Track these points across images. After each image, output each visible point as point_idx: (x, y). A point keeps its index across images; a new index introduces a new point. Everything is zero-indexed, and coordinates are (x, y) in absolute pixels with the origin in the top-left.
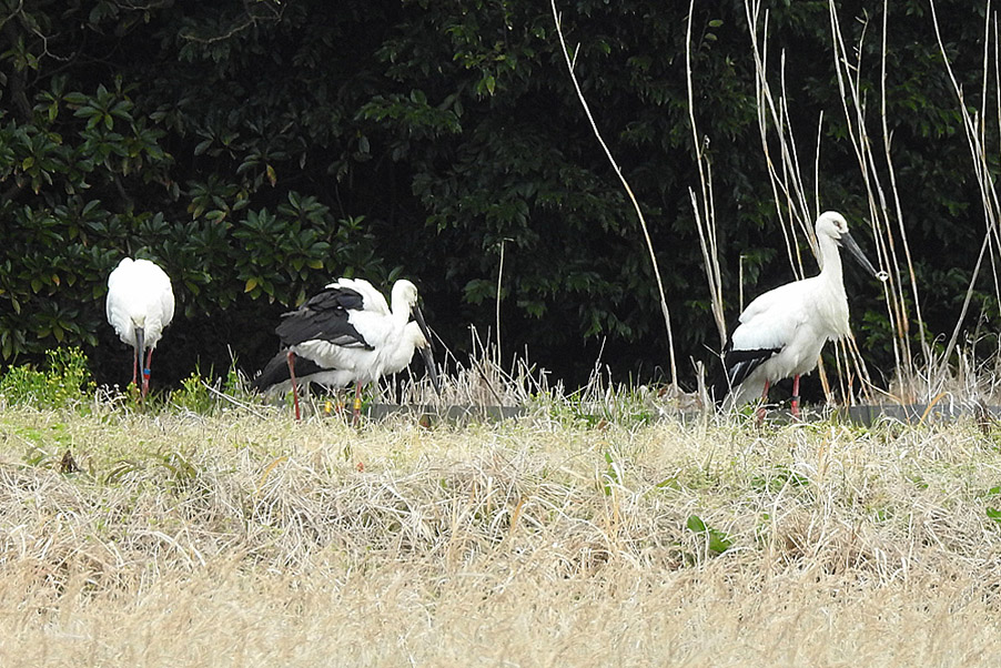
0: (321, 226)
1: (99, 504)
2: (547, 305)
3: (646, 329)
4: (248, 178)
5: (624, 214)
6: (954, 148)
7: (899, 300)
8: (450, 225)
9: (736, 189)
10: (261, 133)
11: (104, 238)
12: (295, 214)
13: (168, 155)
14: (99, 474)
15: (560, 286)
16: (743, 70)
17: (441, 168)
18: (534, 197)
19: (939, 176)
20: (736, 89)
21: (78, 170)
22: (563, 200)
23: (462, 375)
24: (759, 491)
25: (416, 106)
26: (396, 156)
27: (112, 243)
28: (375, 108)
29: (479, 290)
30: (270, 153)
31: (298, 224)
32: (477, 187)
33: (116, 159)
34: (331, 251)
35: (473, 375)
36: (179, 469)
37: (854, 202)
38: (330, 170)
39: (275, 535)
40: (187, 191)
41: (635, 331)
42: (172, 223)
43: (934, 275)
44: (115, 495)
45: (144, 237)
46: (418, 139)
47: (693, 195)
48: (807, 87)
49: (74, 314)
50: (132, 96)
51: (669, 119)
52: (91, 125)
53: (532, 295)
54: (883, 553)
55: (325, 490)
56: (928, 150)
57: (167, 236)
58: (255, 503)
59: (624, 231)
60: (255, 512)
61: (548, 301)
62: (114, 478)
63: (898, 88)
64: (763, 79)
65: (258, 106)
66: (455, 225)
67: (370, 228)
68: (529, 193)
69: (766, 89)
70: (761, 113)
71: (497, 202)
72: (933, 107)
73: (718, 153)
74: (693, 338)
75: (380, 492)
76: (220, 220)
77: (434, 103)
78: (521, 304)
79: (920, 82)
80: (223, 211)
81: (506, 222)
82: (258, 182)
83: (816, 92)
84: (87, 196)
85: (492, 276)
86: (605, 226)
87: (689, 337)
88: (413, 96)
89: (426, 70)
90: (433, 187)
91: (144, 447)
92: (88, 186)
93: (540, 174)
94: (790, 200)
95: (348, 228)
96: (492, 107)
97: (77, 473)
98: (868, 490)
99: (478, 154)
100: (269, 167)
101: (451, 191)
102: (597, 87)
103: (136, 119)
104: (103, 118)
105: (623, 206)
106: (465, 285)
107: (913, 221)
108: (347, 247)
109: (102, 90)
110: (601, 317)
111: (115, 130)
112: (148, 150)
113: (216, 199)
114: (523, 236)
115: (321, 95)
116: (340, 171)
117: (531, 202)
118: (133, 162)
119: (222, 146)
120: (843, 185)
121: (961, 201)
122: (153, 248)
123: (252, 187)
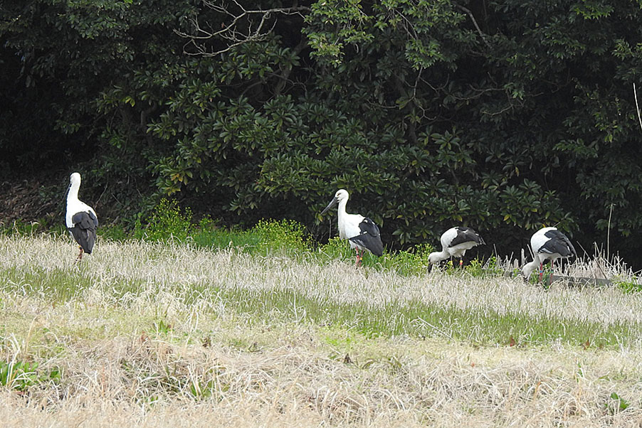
0: (537, 194)
1: (359, 377)
2: (631, 231)
4: (507, 172)
8: (591, 196)
10: (514, 153)
11: (446, 195)
12: (526, 188)
13: (474, 161)
14: (360, 364)
15: (637, 223)
17: (589, 171)
18: (627, 185)
21: (435, 166)
22: (639, 188)
23: (590, 263)
25: (579, 146)
26: (570, 166)
27: (448, 198)
28: (561, 145)
29: (602, 223)
30: (517, 162)
31: (528, 193)
32: (603, 180)
33: (452, 162)
34: (541, 205)
35: (594, 263)
36: (394, 364)
38: (542, 170)
39: (434, 394)
40: (482, 177)
42: (474, 190)
44: (366, 374)
45: (462, 195)
46: (579, 159)
49: (431, 227)
50: (460, 136)
52: (442, 147)
53: (624, 227)
57: (472, 196)
58: (426, 379)
60: (426, 383)
61: (631, 229)
62: (366, 366)
65: (513, 142)
66: (593, 196)
67: (558, 196)
68: (625, 184)
71: (612, 187)
75: (480, 376)
76: (495, 189)
77: (587, 144)
78: (620, 230)
80: (496, 186)
81: (615, 196)
82: (512, 174)
84: (439, 177)
85: (606, 219)
88: (578, 141)
89: (584, 130)
90: (585, 180)
92: (440, 173)
93: (630, 176)
95: (549, 195)
96: (611, 147)
97: (351, 364)
99: (604, 166)
100: (516, 168)
101: (593, 181)
103: (461, 146)
104: (447, 145)
106: (597, 221)
108: (548, 203)
109: (447, 133)
111: (452, 150)
112: (466, 158)
113: (494, 181)
114: (622, 202)
115: (539, 138)
116: (546, 171)
117: (626, 187)
118: (459, 164)
119: (497, 158)
123: (509, 176)
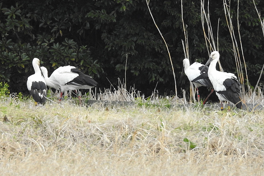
0: (74, 48)
1: (14, 131)
2: (140, 72)
3: (168, 79)
4: (54, 34)
5: (162, 46)
6: (258, 29)
7: (241, 73)
8: (112, 49)
9: (195, 40)
10: (58, 21)
11: (13, 50)
12: (67, 45)
13: (31, 27)
14: (14, 122)
15: (143, 66)
16: (197, 6)
17: (110, 32)
18: (137, 41)
19: (253, 37)
20: (195, 11)
21: (5, 30)
22: (145, 42)
23: (115, 92)
24: (204, 131)
25: (103, 14)
26: (97, 28)
27: (15, 52)
28: (91, 14)
29: (120, 67)
30: (61, 26)
31: (68, 47)
32: (120, 38)
33: (16, 27)
34: (77, 55)
35: (119, 92)
36: (37, 121)
37: (229, 45)
38: (78, 32)
39: (65, 141)
40: (37, 37)
41: (165, 80)
42: (32, 46)
43: (251, 66)
44: (19, 128)
45: (24, 50)
46: (103, 23)
47: (183, 42)
48: (216, 11)
49: (3, 72)
50: (21, 9)
51: (175, 19)
52: (9, 17)
53: (135, 69)
54: (240, 150)
55: (80, 128)
56: (251, 30)
57: (31, 50)
58: (59, 131)
59: (162, 52)
60: (59, 134)
61: (140, 70)
62: (18, 124)
63: (242, 12)
64: (203, 9)
65: (57, 12)
66: (113, 48)
67: (89, 49)
68: (135, 40)
69: (204, 11)
70: (202, 18)
71: (126, 42)
72: (252, 17)
73: (190, 30)
74: (181, 83)
75: (95, 129)
76: (46, 46)
77: (108, 13)
78: (132, 71)
79: (248, 10)
80: (47, 43)
81: (128, 48)
82: (57, 35)
83: (218, 13)
84: (8, 38)
85: (124, 63)
86: (157, 50)
87: (180, 83)
88: (102, 11)
89: (106, 4)
90: (108, 37)
91: (27, 115)
92: (8, 35)
93: (138, 34)
94: (210, 44)
95: (82, 49)
96: (125, 15)
97: (8, 122)
98: (236, 131)
99: (120, 28)
100: (60, 31)
101: (113, 38)
102: (155, 9)
103: (22, 16)
104: (12, 15)
105: (162, 44)
106: (116, 66)
107: (246, 50)
108: (82, 54)
109: (12, 7)
110: (155, 76)
111: (16, 19)
112: (25, 24)
113: (45, 40)
114: (133, 52)
115: (76, 10)
116: (81, 32)
117: (135, 42)
118: (21, 28)
119: (47, 24)
120: (225, 40)
121: (260, 45)
122: (27, 53)
123: (55, 36)
